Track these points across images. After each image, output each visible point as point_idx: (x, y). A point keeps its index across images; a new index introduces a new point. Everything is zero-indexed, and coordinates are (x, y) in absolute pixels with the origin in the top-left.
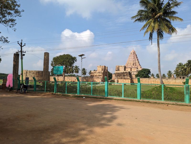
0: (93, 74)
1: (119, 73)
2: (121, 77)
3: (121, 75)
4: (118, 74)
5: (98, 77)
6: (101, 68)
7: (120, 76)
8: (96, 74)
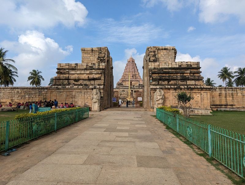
0: (67, 75)
1: (166, 69)
2: (172, 82)
3: (174, 76)
4: (161, 71)
5: (86, 85)
6: (97, 56)
7: (169, 80)
8: (78, 72)
